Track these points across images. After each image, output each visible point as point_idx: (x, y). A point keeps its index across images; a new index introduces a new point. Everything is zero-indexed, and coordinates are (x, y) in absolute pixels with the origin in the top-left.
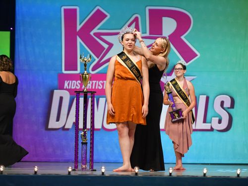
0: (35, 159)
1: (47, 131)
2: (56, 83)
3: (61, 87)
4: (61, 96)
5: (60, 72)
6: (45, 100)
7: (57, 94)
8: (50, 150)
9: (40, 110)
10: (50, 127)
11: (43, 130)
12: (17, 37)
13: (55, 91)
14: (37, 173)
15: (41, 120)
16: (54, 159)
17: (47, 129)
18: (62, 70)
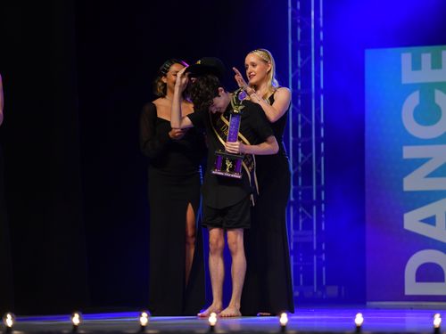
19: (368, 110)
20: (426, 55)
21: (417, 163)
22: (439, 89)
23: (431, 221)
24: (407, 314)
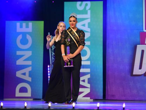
0: (124, 98)
1: (132, 77)
2: (138, 39)
3: (143, 43)
4: (143, 49)
5: (142, 31)
6: (130, 53)
7: (139, 48)
8: (135, 92)
9: (127, 60)
10: (134, 73)
11: (129, 76)
12: (108, 5)
13: (138, 45)
14: (125, 109)
15: (127, 68)
16: (138, 98)
17: (132, 75)
18: (143, 30)
19: (6, 40)
20: (24, 23)
21: (21, 56)
22: (28, 34)
23: (24, 74)
24: (16, 102)
